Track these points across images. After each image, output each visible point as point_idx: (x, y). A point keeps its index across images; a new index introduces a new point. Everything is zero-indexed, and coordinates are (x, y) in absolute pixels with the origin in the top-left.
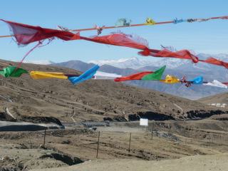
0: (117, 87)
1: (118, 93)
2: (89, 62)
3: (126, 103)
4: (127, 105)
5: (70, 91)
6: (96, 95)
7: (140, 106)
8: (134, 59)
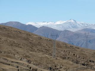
0: (61, 47)
1: (62, 52)
2: (27, 24)
3: (71, 63)
4: (72, 65)
5: (15, 50)
6: (40, 55)
7: (85, 67)
8: (73, 21)
